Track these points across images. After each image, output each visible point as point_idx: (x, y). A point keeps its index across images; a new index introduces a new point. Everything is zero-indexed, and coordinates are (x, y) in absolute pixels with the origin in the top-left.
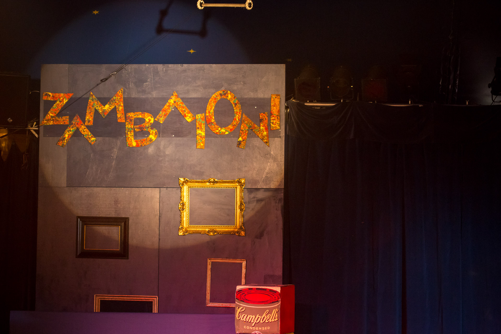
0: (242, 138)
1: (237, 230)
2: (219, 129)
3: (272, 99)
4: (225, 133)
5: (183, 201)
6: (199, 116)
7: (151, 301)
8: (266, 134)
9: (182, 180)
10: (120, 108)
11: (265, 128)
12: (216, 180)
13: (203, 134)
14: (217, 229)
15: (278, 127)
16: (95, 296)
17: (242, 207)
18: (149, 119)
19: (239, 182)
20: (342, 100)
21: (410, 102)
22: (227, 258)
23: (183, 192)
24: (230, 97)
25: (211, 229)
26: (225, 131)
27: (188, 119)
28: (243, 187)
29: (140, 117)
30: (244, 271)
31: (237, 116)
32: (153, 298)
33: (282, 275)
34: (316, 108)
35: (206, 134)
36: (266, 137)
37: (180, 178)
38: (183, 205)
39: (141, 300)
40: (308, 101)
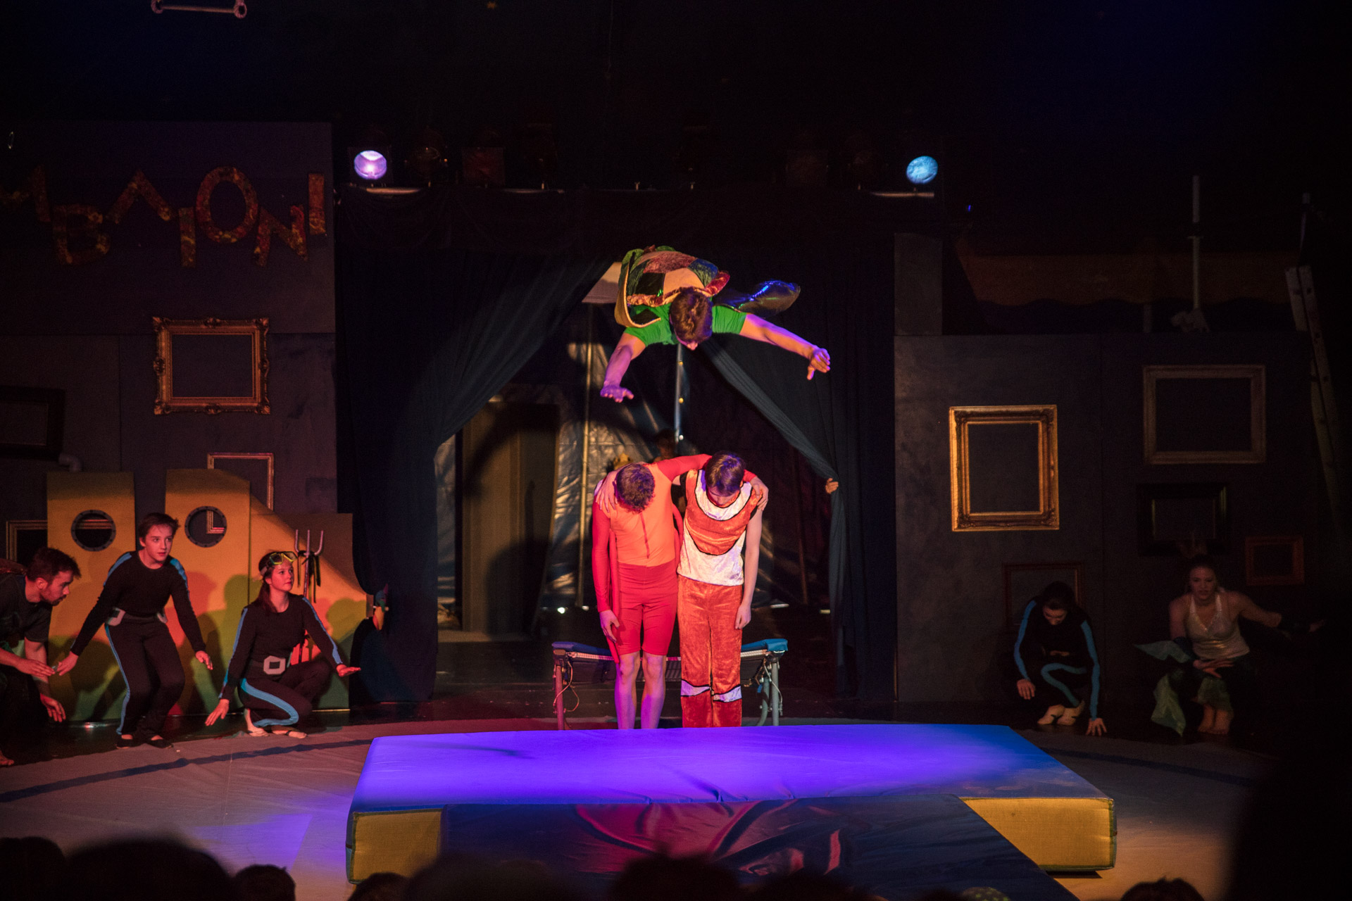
0: (261, 248)
1: (256, 405)
2: (221, 233)
3: (311, 183)
4: (230, 239)
5: (161, 356)
6: (183, 212)
8: (301, 241)
9: (157, 320)
10: (41, 197)
11: (301, 232)
12: (218, 320)
13: (192, 242)
14: (222, 404)
15: (322, 229)
16: (7, 523)
17: (265, 366)
18: (94, 216)
19: (257, 323)
20: (429, 184)
21: (543, 187)
22: (241, 451)
23: (161, 341)
24: (237, 177)
25: (210, 404)
26: (230, 237)
27: (165, 216)
28: (266, 332)
29: (79, 211)
30: (271, 472)
31: (251, 211)
33: (336, 477)
34: (385, 197)
35: (196, 242)
36: (302, 247)
37: (154, 318)
38: (161, 362)
40: (372, 185)
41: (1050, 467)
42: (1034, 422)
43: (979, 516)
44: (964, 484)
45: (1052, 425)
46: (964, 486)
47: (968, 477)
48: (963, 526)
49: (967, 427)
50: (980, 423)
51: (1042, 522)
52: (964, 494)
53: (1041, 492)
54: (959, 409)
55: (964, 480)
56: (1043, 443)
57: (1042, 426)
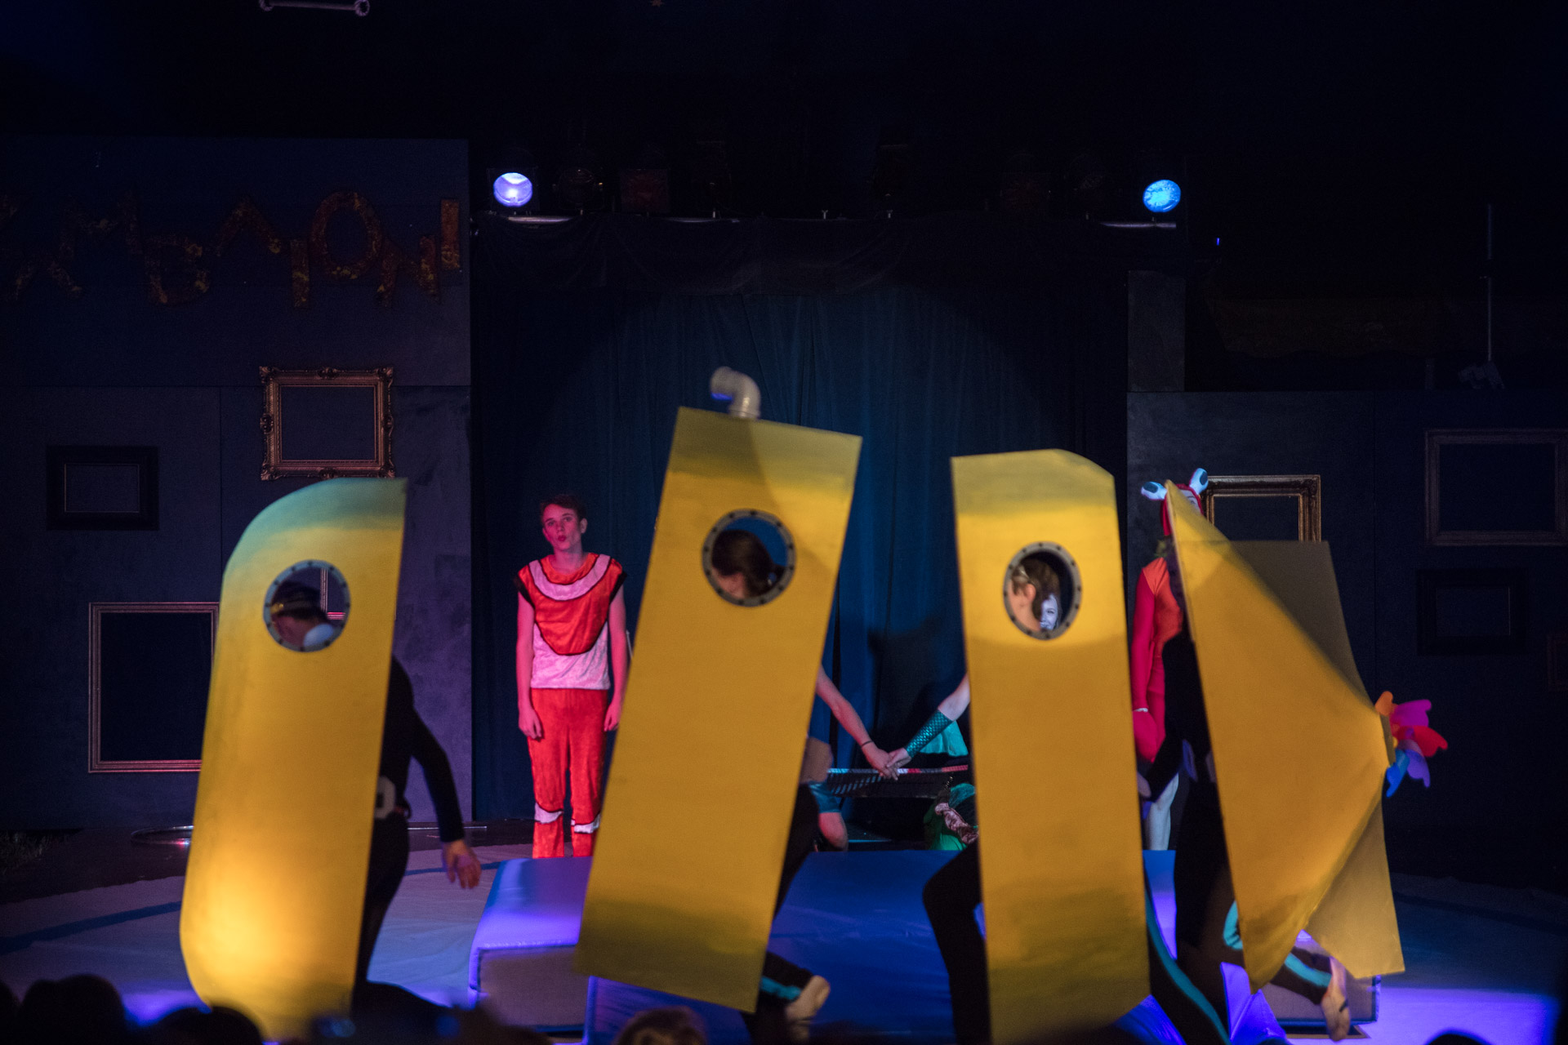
0: (385, 286)
1: (379, 468)
2: (339, 268)
3: (444, 210)
4: (350, 276)
5: (269, 412)
6: (295, 244)
7: (207, 611)
8: (432, 278)
9: (264, 370)
10: (131, 225)
11: (431, 268)
12: (335, 370)
13: (306, 279)
14: (339, 468)
15: (456, 264)
16: (90, 605)
17: (389, 423)
18: (193, 249)
19: (379, 374)
20: (582, 211)
21: (714, 216)
23: (269, 395)
24: (357, 204)
25: (326, 468)
26: (350, 273)
27: (274, 248)
28: (390, 384)
29: (175, 243)
31: (374, 242)
32: (212, 607)
33: (470, 555)
34: (531, 227)
35: (310, 278)
36: (432, 285)
37: (261, 368)
38: (269, 419)
39: (186, 612)
40: (515, 213)
42: (1293, 495)
45: (1315, 499)
49: (1213, 500)
50: (1229, 495)
56: (1304, 520)
57: (1303, 500)
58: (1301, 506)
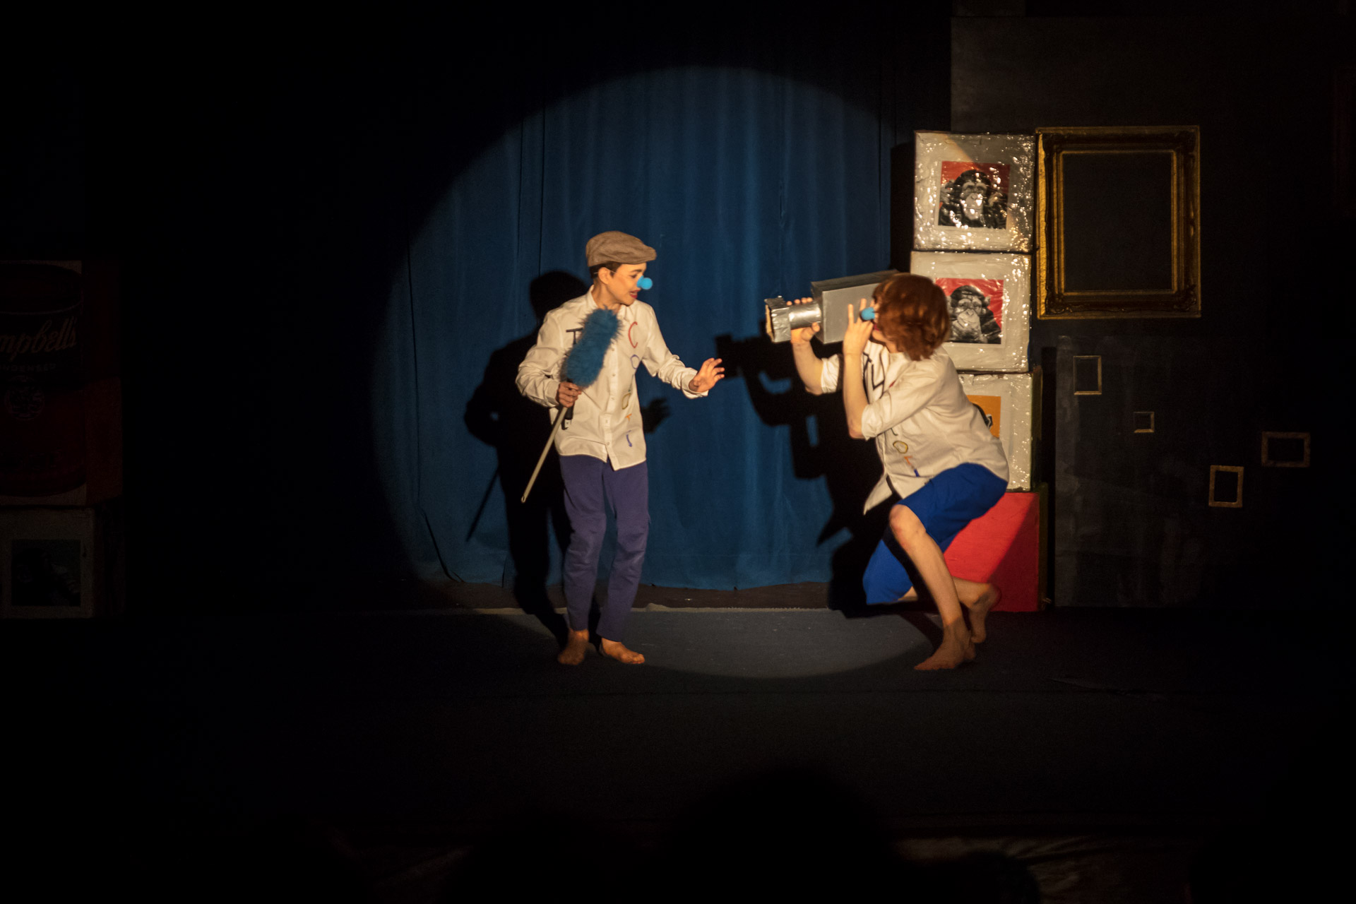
41: (1189, 222)
42: (1164, 151)
43: (1078, 297)
44: (1056, 247)
45: (1193, 157)
46: (1056, 250)
47: (1062, 237)
48: (1053, 311)
49: (1061, 158)
50: (1082, 152)
51: (1175, 307)
52: (1056, 262)
53: (1175, 260)
54: (1051, 130)
55: (1056, 241)
56: (1178, 185)
57: (1178, 159)
58: (1175, 166)
